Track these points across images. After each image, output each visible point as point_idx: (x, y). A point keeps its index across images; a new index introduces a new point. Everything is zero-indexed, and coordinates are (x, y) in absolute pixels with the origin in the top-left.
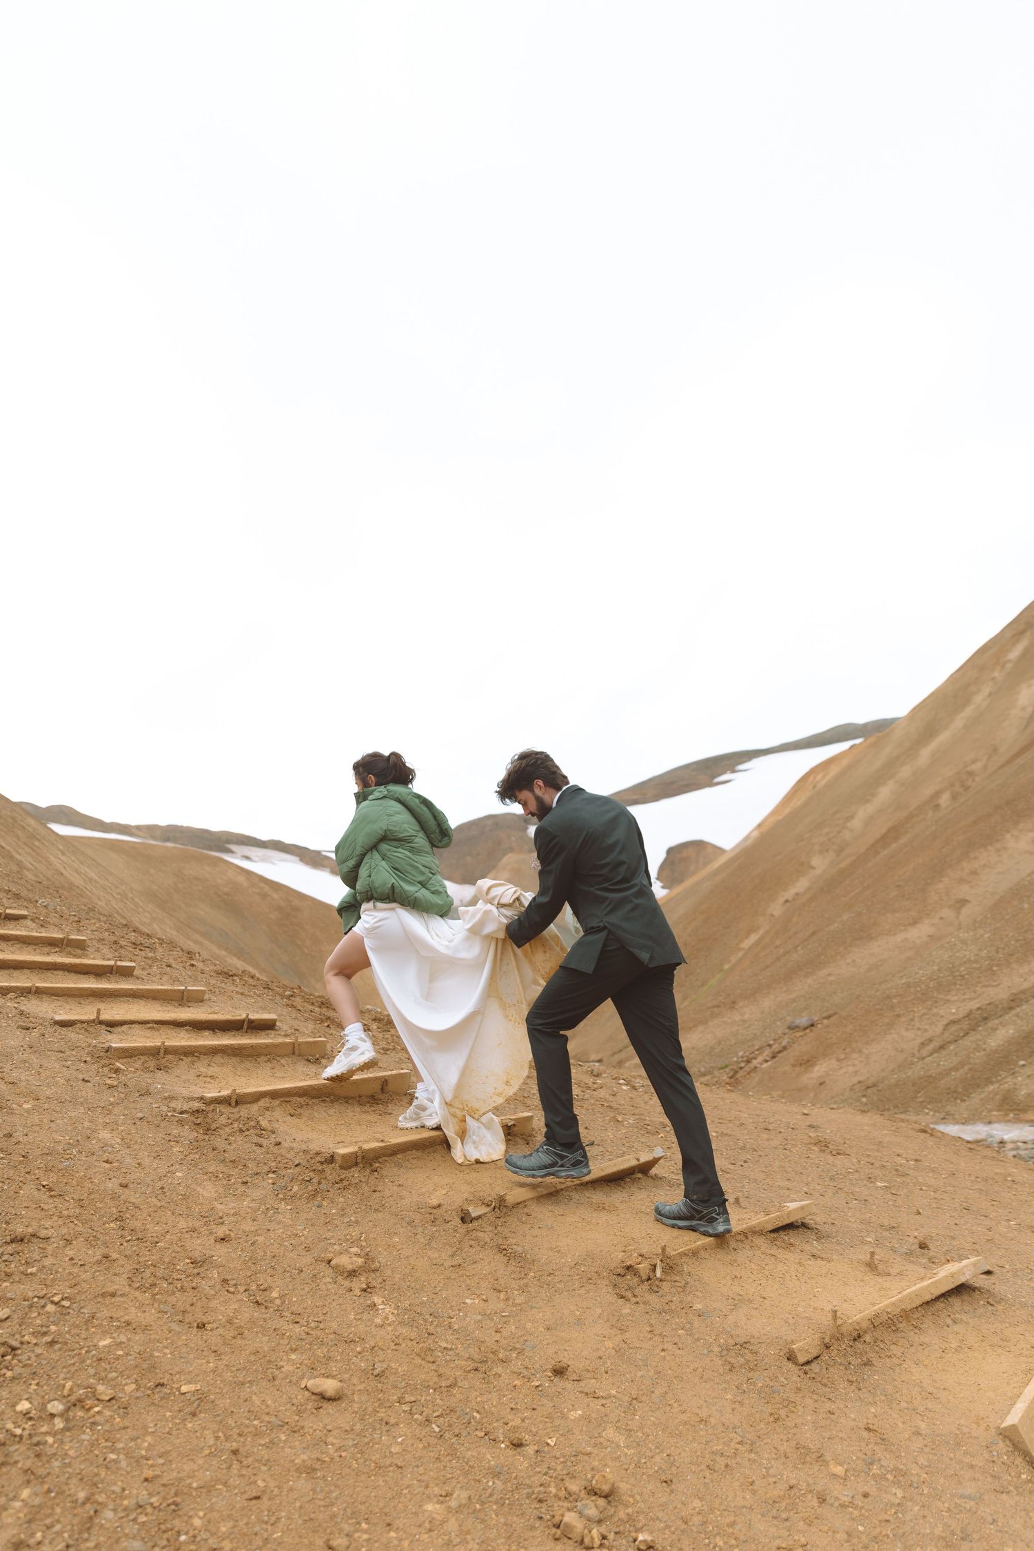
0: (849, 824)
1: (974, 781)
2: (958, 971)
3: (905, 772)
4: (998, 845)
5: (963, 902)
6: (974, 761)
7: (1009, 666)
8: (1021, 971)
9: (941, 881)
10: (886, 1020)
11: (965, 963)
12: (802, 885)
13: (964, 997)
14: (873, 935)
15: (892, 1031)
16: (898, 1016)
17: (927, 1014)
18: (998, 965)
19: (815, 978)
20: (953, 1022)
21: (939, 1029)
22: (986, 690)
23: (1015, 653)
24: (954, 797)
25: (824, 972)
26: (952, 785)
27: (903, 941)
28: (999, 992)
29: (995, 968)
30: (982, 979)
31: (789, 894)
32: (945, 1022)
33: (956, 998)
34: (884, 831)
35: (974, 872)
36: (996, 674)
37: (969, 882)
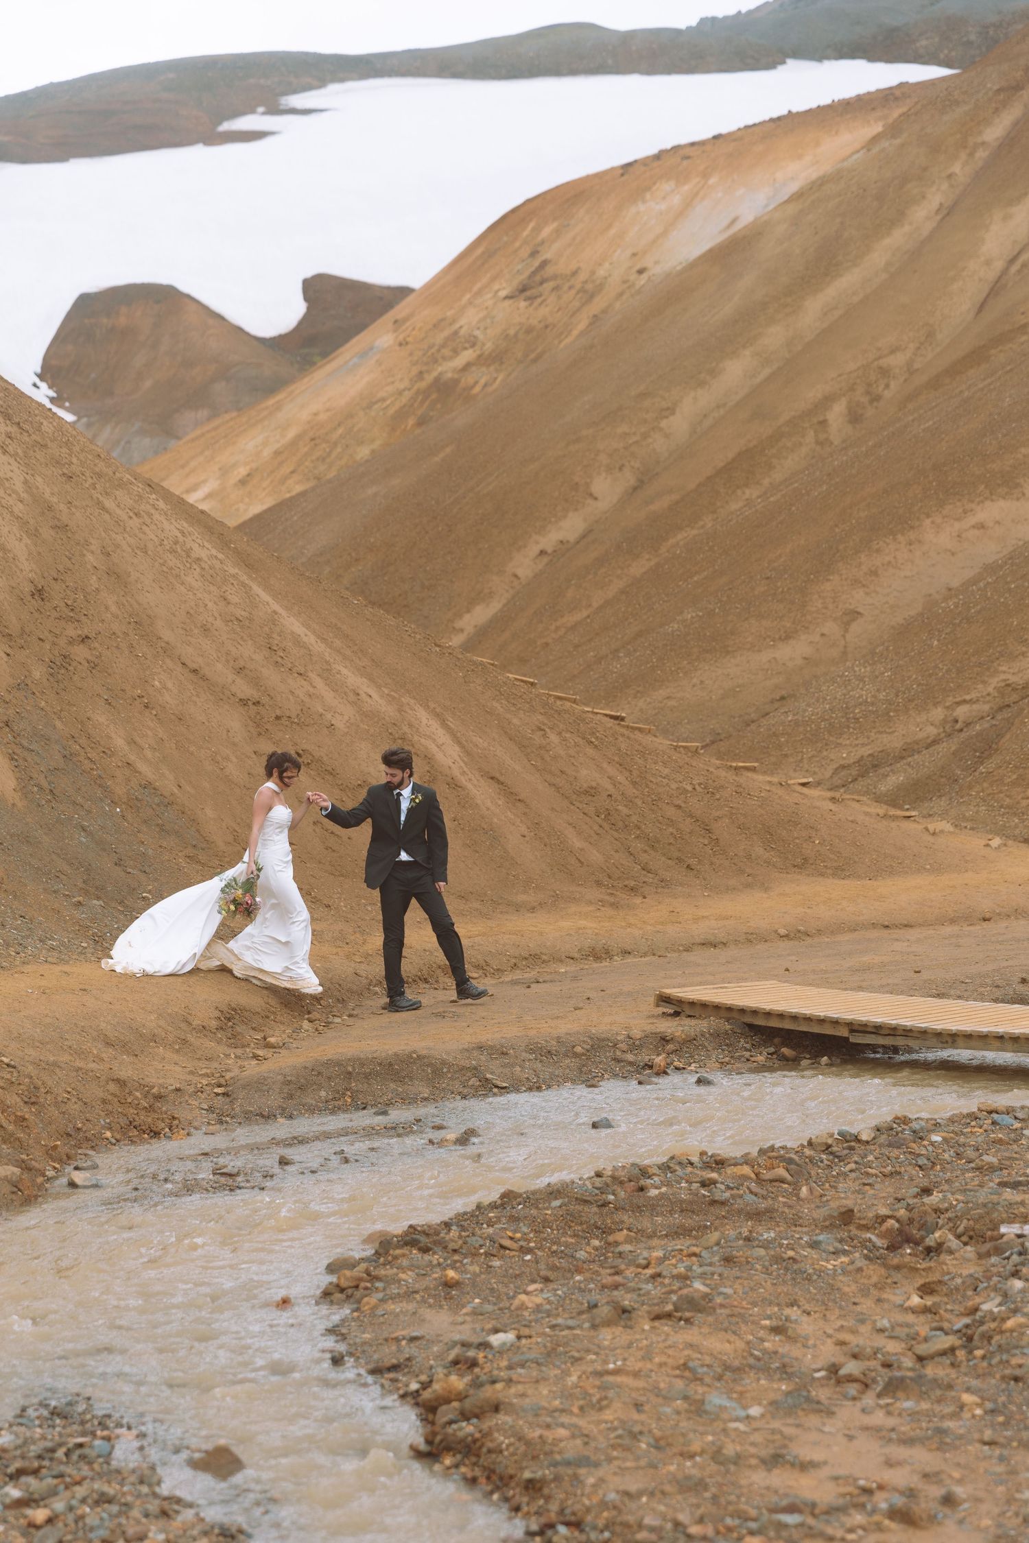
0: (664, 424)
1: (887, 386)
2: (853, 712)
3: (774, 337)
4: (912, 535)
5: (855, 614)
6: (894, 351)
7: (981, 154)
8: (918, 720)
9: (828, 580)
10: (773, 759)
11: (861, 704)
12: (570, 527)
13: (857, 742)
14: (730, 649)
15: (779, 771)
16: (786, 756)
17: (817, 757)
18: (896, 711)
19: (648, 700)
20: (843, 767)
21: (828, 774)
22: (937, 197)
23: (994, 132)
24: (854, 417)
25: (662, 693)
26: (852, 389)
27: (769, 661)
28: (892, 740)
29: (892, 714)
30: (878, 724)
31: (549, 540)
32: (835, 766)
33: (848, 742)
34: (731, 455)
35: (874, 573)
36: (957, 168)
37: (864, 586)
